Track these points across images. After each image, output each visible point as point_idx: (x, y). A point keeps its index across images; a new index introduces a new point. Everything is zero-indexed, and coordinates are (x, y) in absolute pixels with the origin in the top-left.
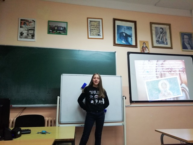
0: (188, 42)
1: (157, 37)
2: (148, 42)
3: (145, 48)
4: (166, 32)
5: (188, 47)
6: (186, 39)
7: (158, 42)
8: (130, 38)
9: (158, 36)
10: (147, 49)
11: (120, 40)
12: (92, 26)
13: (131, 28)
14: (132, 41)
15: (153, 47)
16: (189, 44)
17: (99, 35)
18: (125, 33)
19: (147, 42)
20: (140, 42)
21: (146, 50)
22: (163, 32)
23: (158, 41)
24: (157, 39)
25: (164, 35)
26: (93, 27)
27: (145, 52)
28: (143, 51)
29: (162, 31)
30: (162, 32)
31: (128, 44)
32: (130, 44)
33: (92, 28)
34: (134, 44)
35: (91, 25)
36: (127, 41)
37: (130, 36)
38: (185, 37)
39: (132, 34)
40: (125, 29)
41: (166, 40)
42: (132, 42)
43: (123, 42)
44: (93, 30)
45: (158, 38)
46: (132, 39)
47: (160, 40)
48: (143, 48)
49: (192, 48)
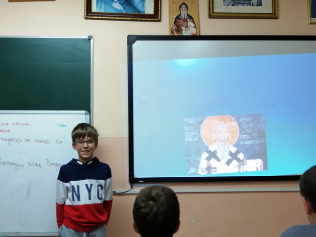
3: (185, 20)
10: (190, 23)
15: (212, 15)
19: (195, 1)
20: (172, 1)
21: (187, 27)
27: (184, 33)
28: (179, 29)
31: (129, 11)
32: (139, 11)
36: (128, 2)
42: (143, 6)
43: (117, 7)
48: (178, 22)
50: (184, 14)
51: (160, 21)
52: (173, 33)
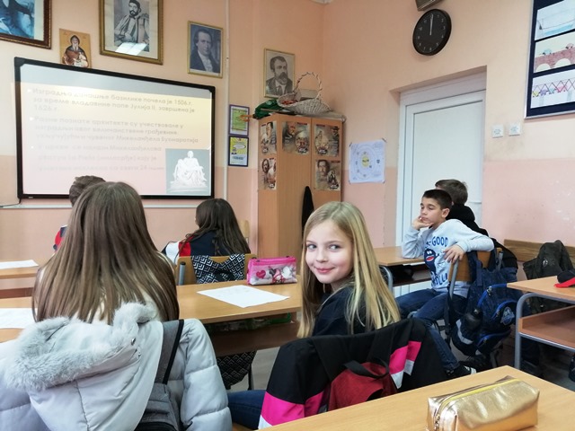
0: (208, 50)
1: (119, 27)
2: (88, 35)
3: (77, 53)
4: (146, 16)
5: (205, 64)
6: (203, 41)
7: (120, 39)
8: (27, 16)
9: (122, 23)
14: (32, 24)
15: (103, 52)
19: (86, 36)
20: (63, 32)
21: (78, 59)
24: (118, 33)
25: (141, 21)
27: (76, 65)
28: (70, 60)
29: (135, 10)
31: (16, 33)
32: (27, 35)
36: (14, 23)
37: (28, 11)
38: (202, 36)
41: (146, 36)
42: (32, 31)
43: (2, 27)
45: (121, 30)
46: (32, 19)
47: (128, 36)
48: (69, 53)
49: (216, 68)
50: (75, 46)
51: (50, 48)
52: (64, 62)
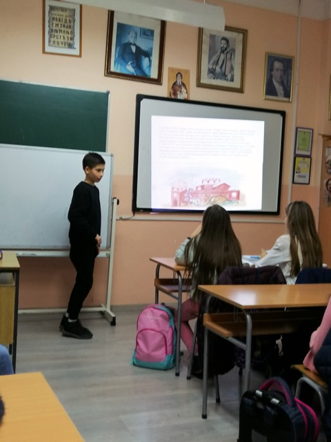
0: (281, 78)
1: (212, 61)
2: (189, 71)
3: (180, 87)
4: (233, 50)
5: (277, 90)
6: (278, 70)
8: (147, 59)
9: (215, 58)
10: (183, 89)
11: (122, 61)
12: (55, 22)
13: (152, 32)
14: (150, 66)
15: (200, 85)
16: (282, 83)
17: (70, 46)
18: (135, 45)
19: (187, 72)
20: (171, 70)
21: (181, 91)
22: (228, 50)
23: (212, 72)
24: (211, 67)
25: (229, 56)
26: (57, 25)
28: (175, 94)
29: (225, 46)
30: (226, 49)
31: (140, 74)
32: (146, 75)
33: (54, 25)
34: (154, 75)
35: (53, 18)
36: (138, 66)
37: (148, 54)
38: (277, 65)
39: (152, 49)
40: (136, 34)
41: (232, 69)
42: (150, 71)
43: (130, 69)
44: (56, 31)
45: (213, 64)
46: (150, 61)
47: (218, 69)
48: (175, 88)
49: (287, 95)
50: (179, 82)
51: (161, 84)
